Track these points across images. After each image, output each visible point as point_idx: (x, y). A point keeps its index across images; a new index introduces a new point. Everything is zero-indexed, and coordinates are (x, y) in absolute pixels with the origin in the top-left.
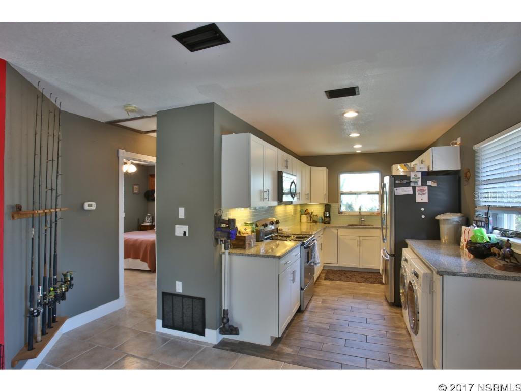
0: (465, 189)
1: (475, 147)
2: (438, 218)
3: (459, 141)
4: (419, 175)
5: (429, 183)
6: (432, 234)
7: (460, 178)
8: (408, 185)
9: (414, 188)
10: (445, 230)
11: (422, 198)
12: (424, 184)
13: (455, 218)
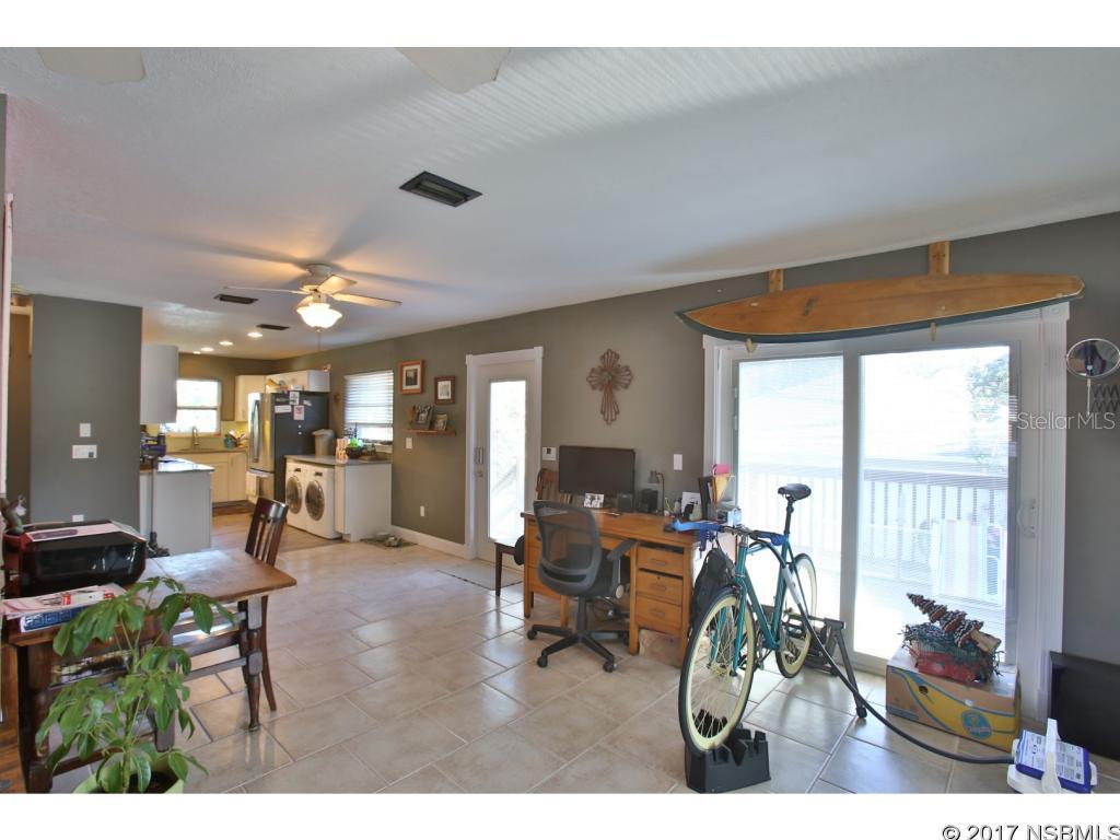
0: (334, 409)
1: (346, 377)
2: (315, 433)
3: (329, 367)
4: (297, 394)
5: (306, 402)
6: (308, 448)
7: (328, 401)
8: (287, 403)
9: (293, 406)
10: (321, 445)
11: (299, 416)
12: (301, 403)
13: (329, 433)
